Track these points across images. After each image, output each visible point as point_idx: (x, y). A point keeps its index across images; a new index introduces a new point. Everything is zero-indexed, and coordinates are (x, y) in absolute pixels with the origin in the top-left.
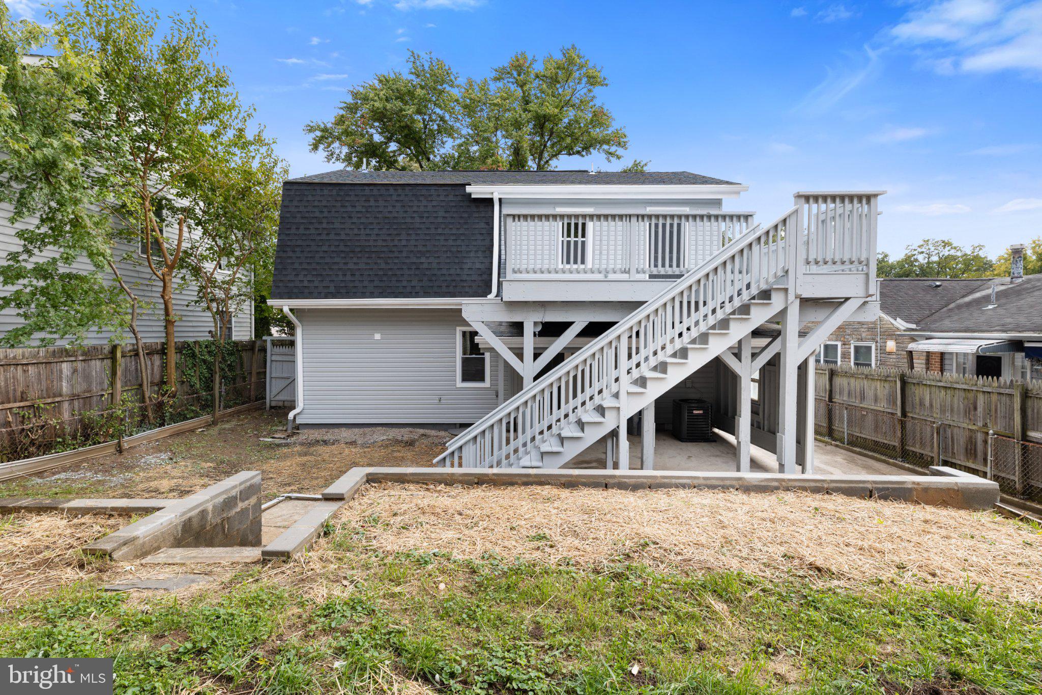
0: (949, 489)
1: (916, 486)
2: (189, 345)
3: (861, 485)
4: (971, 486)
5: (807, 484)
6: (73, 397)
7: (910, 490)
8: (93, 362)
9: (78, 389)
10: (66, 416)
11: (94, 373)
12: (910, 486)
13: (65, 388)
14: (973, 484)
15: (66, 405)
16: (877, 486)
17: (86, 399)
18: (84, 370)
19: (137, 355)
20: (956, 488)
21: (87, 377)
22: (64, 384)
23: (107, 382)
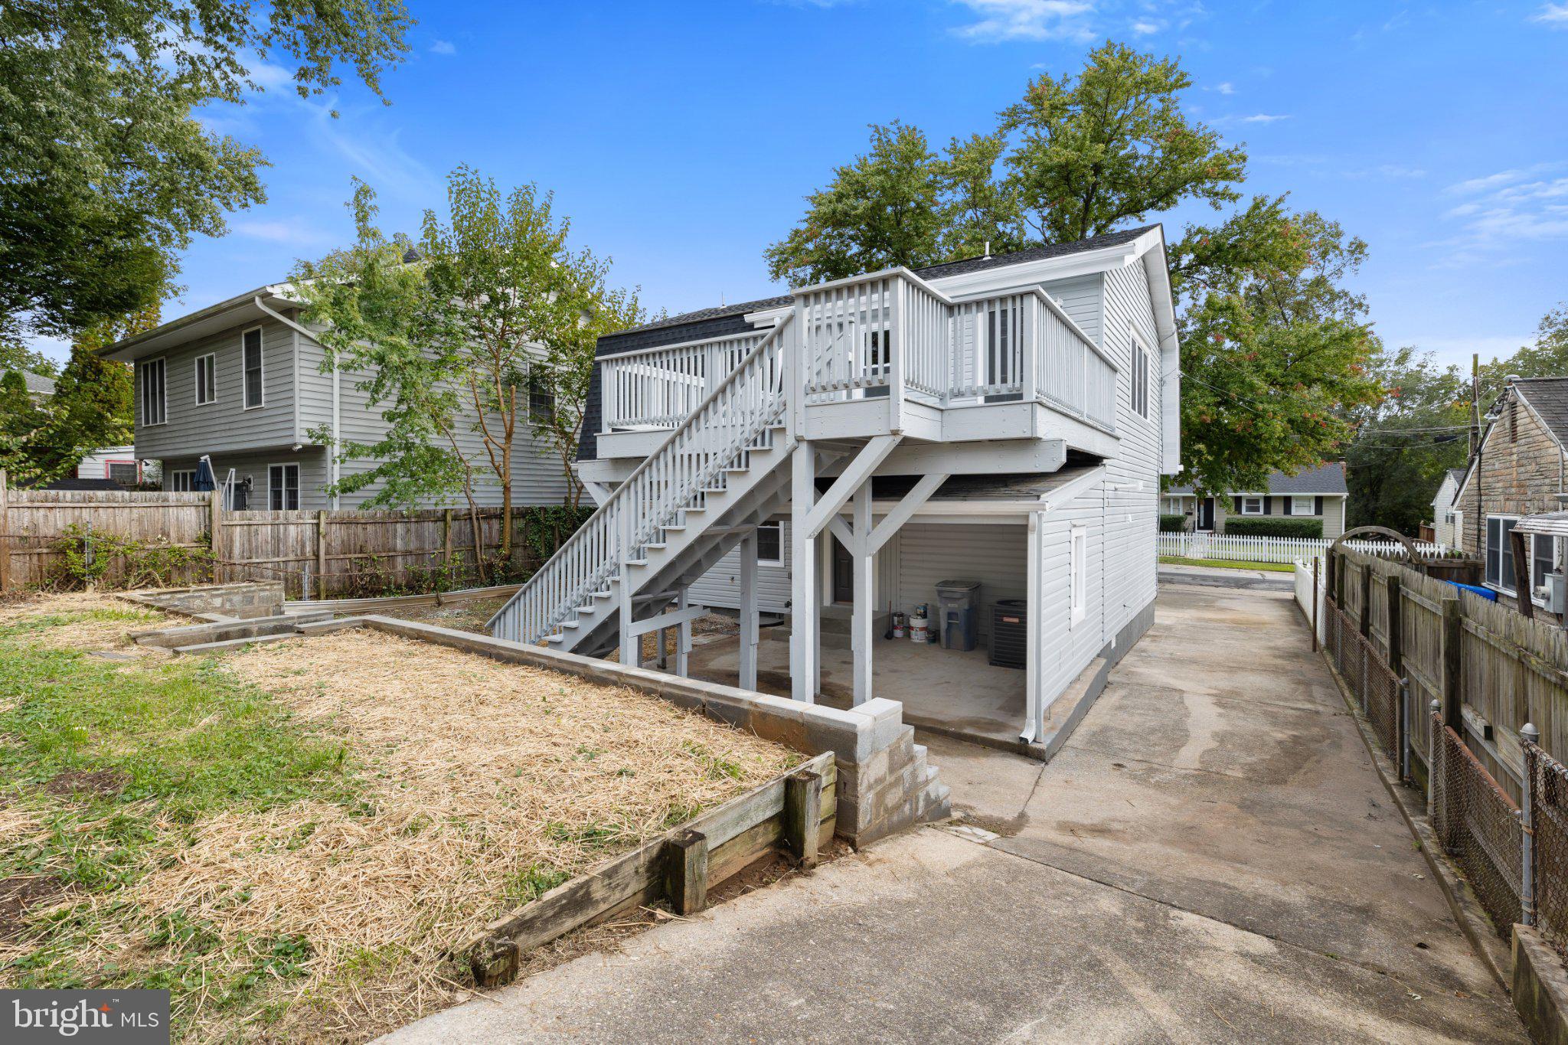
0: (792, 721)
1: (753, 708)
2: (532, 512)
3: (694, 695)
4: (820, 722)
5: (642, 684)
6: (407, 553)
7: (746, 712)
8: (426, 524)
9: (412, 546)
10: (400, 567)
11: (427, 534)
12: (746, 707)
13: (399, 544)
14: (823, 719)
15: (399, 559)
16: (711, 699)
17: (420, 555)
18: (417, 531)
19: (471, 519)
20: (801, 721)
21: (420, 537)
22: (399, 542)
23: (439, 543)
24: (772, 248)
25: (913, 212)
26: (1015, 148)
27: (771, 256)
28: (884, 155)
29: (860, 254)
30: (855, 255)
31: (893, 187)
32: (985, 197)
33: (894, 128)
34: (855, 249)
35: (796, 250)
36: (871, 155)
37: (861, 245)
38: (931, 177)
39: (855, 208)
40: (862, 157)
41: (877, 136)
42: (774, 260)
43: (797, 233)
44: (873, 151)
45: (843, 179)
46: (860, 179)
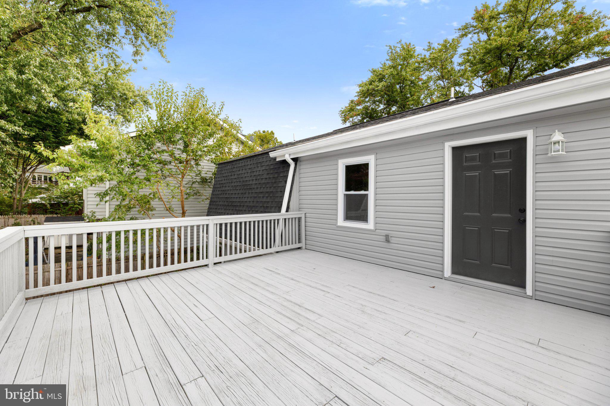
24: (342, 110)
25: (409, 86)
26: (466, 48)
27: (342, 113)
28: (393, 60)
29: (384, 109)
30: (382, 109)
31: (398, 74)
32: (449, 71)
33: (399, 46)
34: (382, 106)
35: (351, 110)
36: (387, 60)
37: (385, 104)
38: (417, 64)
39: (378, 86)
40: (383, 63)
41: (390, 50)
42: (343, 115)
43: (352, 102)
44: (388, 58)
45: (374, 74)
46: (381, 72)
